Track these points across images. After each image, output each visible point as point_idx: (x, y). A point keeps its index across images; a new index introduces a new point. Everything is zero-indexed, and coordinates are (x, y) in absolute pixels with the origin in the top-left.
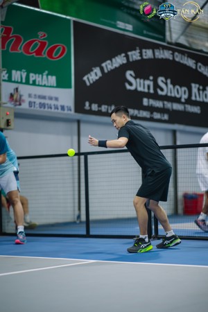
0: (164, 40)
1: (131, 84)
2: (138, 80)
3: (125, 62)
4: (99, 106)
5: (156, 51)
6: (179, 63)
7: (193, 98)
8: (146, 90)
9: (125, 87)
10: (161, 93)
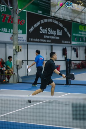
0: (50, 16)
1: (41, 31)
2: (43, 30)
3: (40, 24)
4: (33, 39)
5: (48, 19)
6: (54, 23)
7: (57, 34)
8: (45, 33)
9: (40, 32)
10: (49, 33)
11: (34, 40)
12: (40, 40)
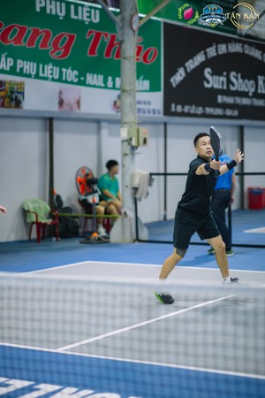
0: (235, 33)
1: (208, 82)
2: (214, 77)
3: (204, 59)
4: (183, 107)
5: (229, 45)
6: (248, 55)
7: (259, 91)
8: (220, 87)
9: (203, 85)
10: (232, 88)
11: (186, 109)
12: (204, 109)
